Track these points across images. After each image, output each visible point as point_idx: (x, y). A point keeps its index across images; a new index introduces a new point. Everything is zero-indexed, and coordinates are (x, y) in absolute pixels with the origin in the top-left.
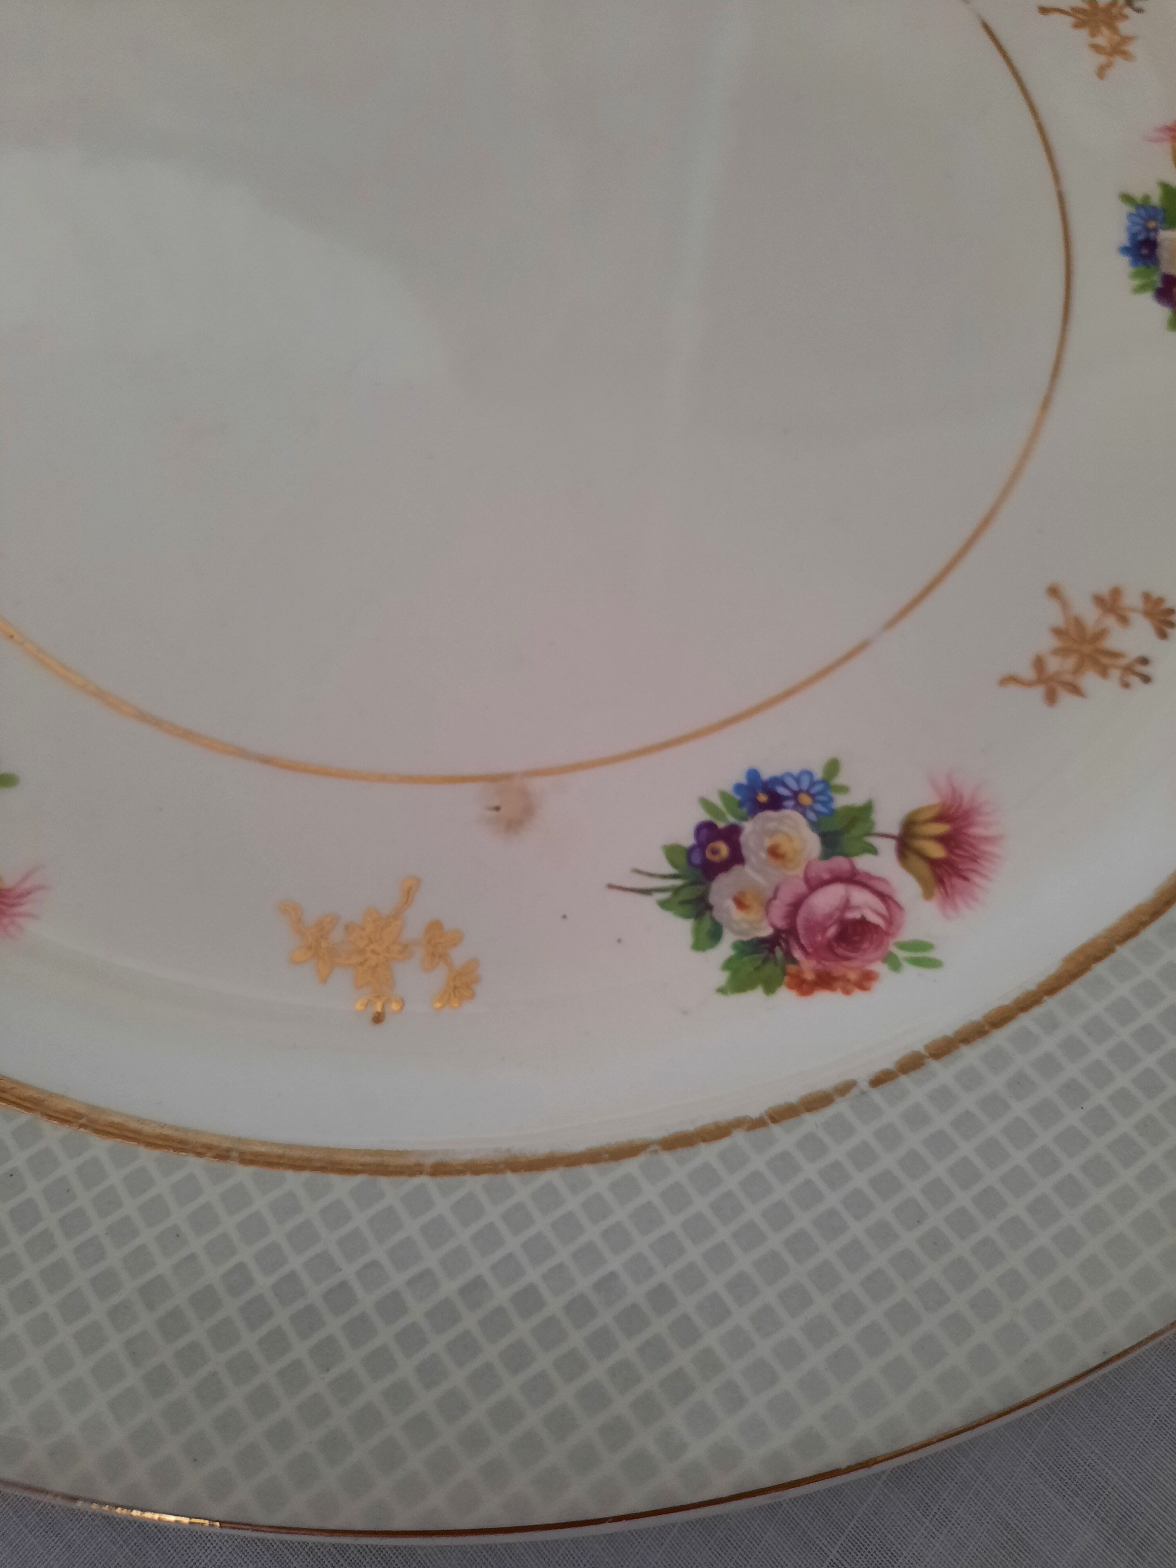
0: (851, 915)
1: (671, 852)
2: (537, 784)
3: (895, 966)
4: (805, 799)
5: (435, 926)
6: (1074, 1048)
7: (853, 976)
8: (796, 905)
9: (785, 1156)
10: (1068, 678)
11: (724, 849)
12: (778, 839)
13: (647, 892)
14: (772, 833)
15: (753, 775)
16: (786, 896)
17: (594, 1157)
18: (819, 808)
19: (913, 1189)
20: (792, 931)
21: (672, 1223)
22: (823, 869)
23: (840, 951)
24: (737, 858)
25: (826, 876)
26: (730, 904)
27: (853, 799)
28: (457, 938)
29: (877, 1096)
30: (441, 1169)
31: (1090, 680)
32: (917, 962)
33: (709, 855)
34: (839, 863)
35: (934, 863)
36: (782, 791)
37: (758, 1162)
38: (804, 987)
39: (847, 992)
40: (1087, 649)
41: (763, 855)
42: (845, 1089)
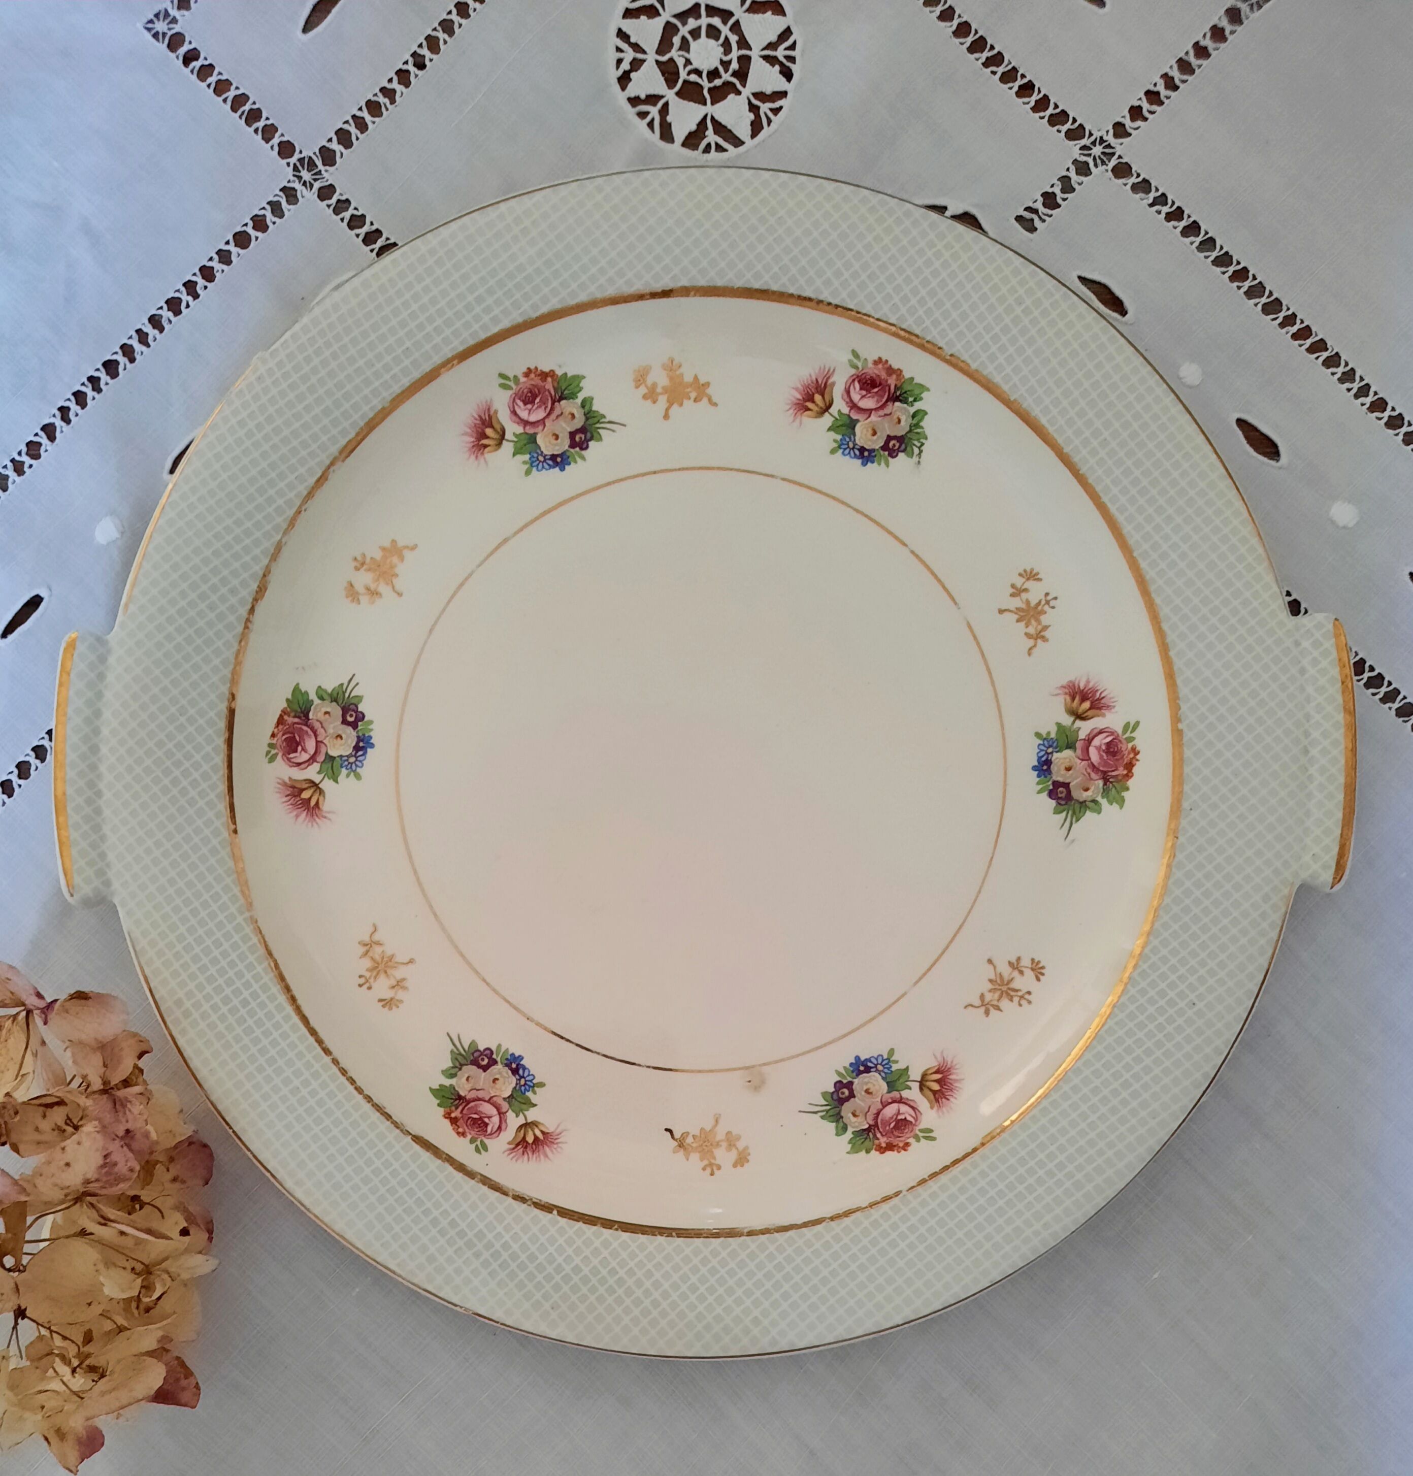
0: (900, 1117)
1: (824, 1094)
2: (765, 1069)
3: (918, 1140)
4: (880, 1068)
5: (729, 1133)
6: (983, 1174)
7: (901, 1145)
8: (878, 1114)
9: (876, 1221)
10: (995, 1003)
11: (846, 1092)
12: (869, 1086)
13: (815, 1113)
14: (867, 1083)
15: (857, 1058)
16: (873, 1111)
17: (805, 1225)
18: (886, 1071)
19: (923, 1230)
20: (876, 1125)
21: (836, 1247)
22: (888, 1097)
23: (896, 1133)
24: (852, 1095)
25: (890, 1101)
26: (850, 1115)
27: (901, 1066)
28: (738, 1138)
29: (910, 1196)
30: (751, 1233)
31: (1005, 1003)
32: (926, 1138)
33: (841, 1096)
34: (895, 1094)
35: (934, 1092)
36: (870, 1064)
37: (866, 1223)
38: (882, 1150)
39: (899, 1152)
40: (1004, 988)
41: (863, 1093)
42: (897, 1194)
